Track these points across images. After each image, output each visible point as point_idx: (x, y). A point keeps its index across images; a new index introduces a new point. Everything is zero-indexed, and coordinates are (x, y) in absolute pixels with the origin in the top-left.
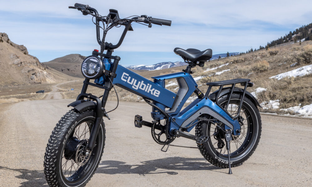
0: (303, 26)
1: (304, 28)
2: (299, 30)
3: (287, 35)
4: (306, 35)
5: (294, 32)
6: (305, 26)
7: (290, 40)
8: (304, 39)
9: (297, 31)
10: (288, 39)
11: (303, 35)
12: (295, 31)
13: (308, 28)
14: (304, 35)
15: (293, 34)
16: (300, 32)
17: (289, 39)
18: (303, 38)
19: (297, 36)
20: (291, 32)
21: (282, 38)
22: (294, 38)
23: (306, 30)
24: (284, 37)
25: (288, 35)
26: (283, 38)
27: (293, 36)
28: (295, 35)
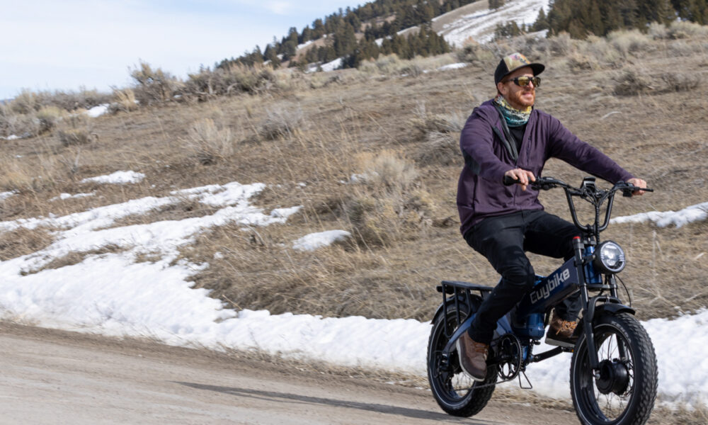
0: (340, 10)
1: (345, 19)
2: (326, 25)
3: (280, 40)
4: (344, 44)
5: (306, 30)
6: (348, 9)
7: (287, 63)
8: (337, 62)
9: (318, 29)
10: (280, 57)
11: (336, 45)
12: (311, 27)
13: (357, 19)
14: (340, 45)
15: (301, 40)
16: (327, 33)
17: (285, 59)
18: (335, 58)
19: (314, 47)
20: (295, 29)
21: (259, 51)
22: (304, 53)
23: (350, 26)
24: (268, 48)
25: (284, 40)
26: (263, 50)
27: (301, 47)
28: (309, 43)
